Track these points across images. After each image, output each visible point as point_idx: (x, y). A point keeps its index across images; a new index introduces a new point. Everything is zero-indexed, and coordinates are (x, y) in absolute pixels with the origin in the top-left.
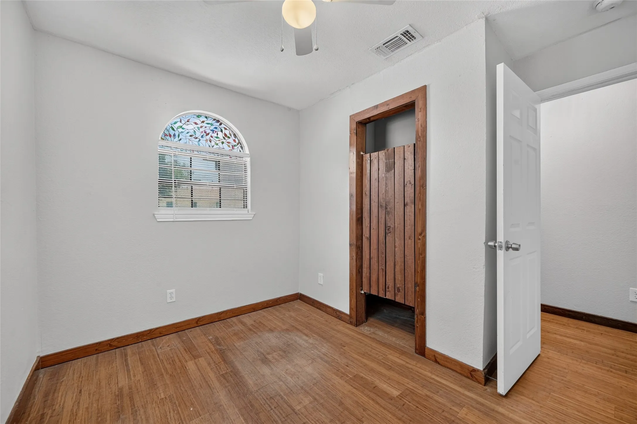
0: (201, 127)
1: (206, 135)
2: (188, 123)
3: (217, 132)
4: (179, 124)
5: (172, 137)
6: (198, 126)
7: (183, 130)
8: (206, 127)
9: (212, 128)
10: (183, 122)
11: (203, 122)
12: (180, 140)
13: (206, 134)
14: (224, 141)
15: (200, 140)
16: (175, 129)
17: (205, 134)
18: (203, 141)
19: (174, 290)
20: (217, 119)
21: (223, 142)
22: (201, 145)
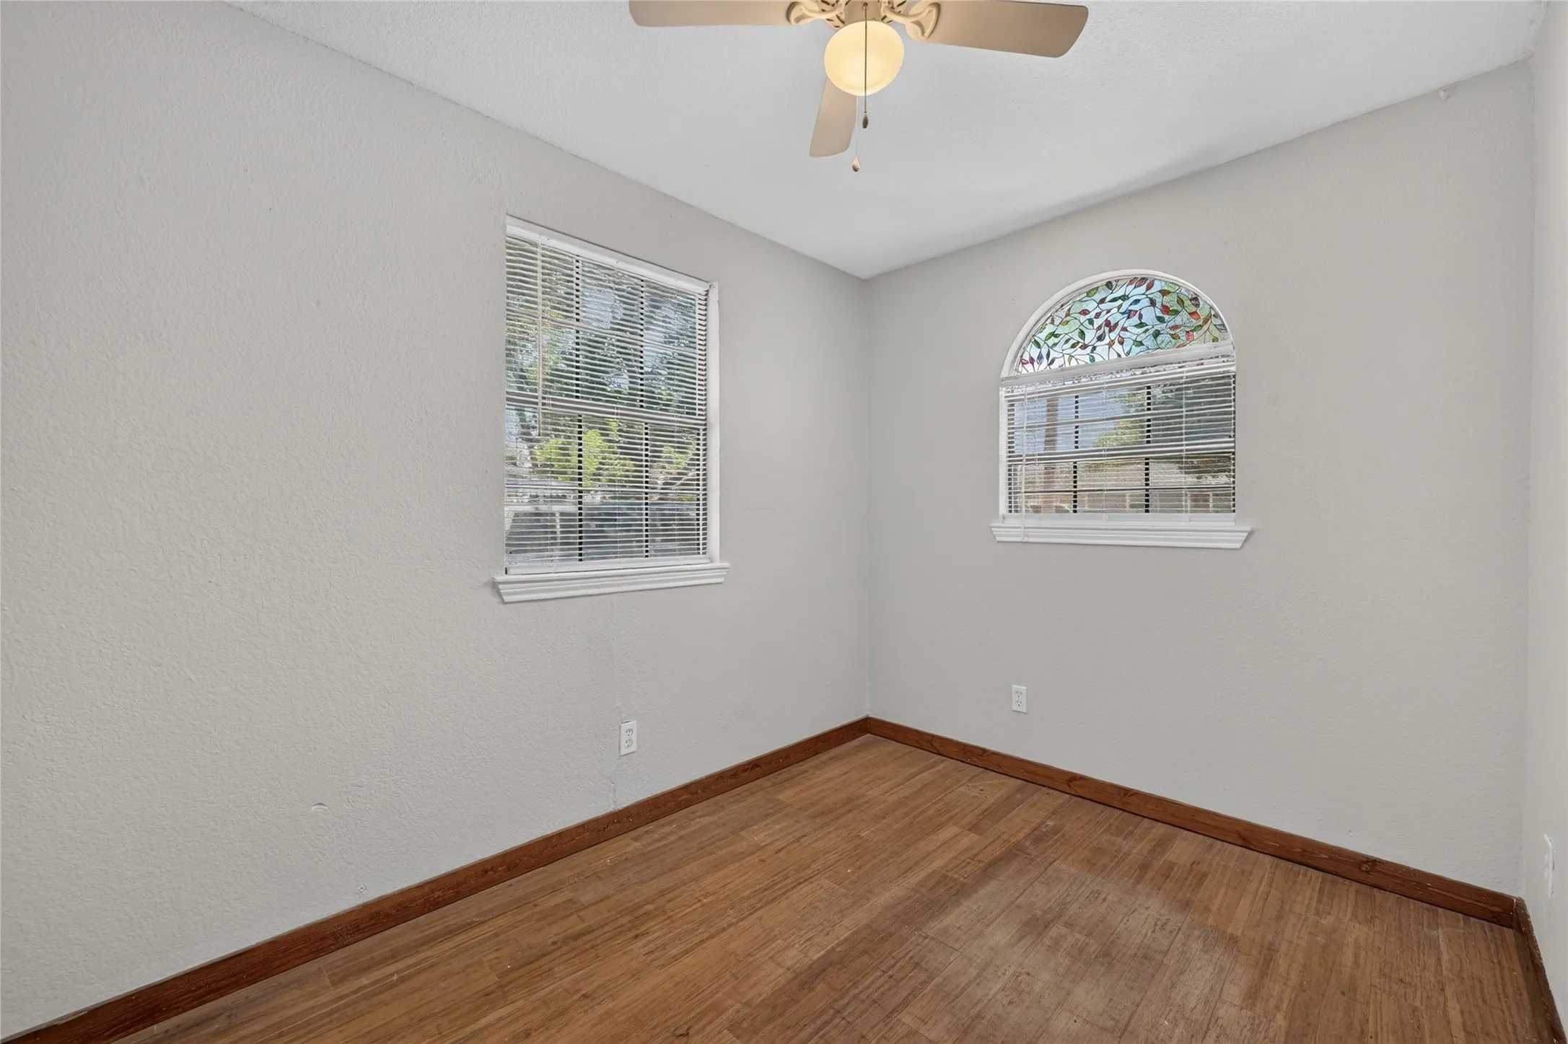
0: (1098, 315)
1: (1110, 331)
2: (1068, 318)
3: (1138, 313)
4: (1050, 329)
5: (1035, 364)
6: (1088, 317)
7: (1056, 340)
8: (1108, 311)
9: (1126, 306)
10: (1057, 321)
11: (1102, 301)
12: (1052, 362)
13: (1110, 328)
14: (1160, 326)
15: (1094, 348)
16: (1042, 343)
17: (1107, 329)
18: (1102, 348)
19: (1024, 688)
20: (1140, 277)
21: (1159, 331)
22: (1098, 359)
